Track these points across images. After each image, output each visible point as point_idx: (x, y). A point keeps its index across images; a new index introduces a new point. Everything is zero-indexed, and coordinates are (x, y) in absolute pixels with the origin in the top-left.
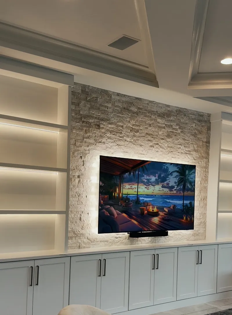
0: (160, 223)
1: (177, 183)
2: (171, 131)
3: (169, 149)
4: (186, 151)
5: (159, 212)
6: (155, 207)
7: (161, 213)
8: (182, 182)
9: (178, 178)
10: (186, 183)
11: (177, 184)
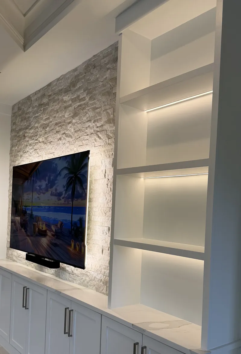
0: (48, 247)
1: (66, 186)
2: (79, 106)
3: (76, 134)
4: (97, 127)
5: (47, 231)
6: (44, 223)
7: (49, 233)
8: (71, 184)
9: (67, 178)
10: (76, 185)
11: (65, 188)
